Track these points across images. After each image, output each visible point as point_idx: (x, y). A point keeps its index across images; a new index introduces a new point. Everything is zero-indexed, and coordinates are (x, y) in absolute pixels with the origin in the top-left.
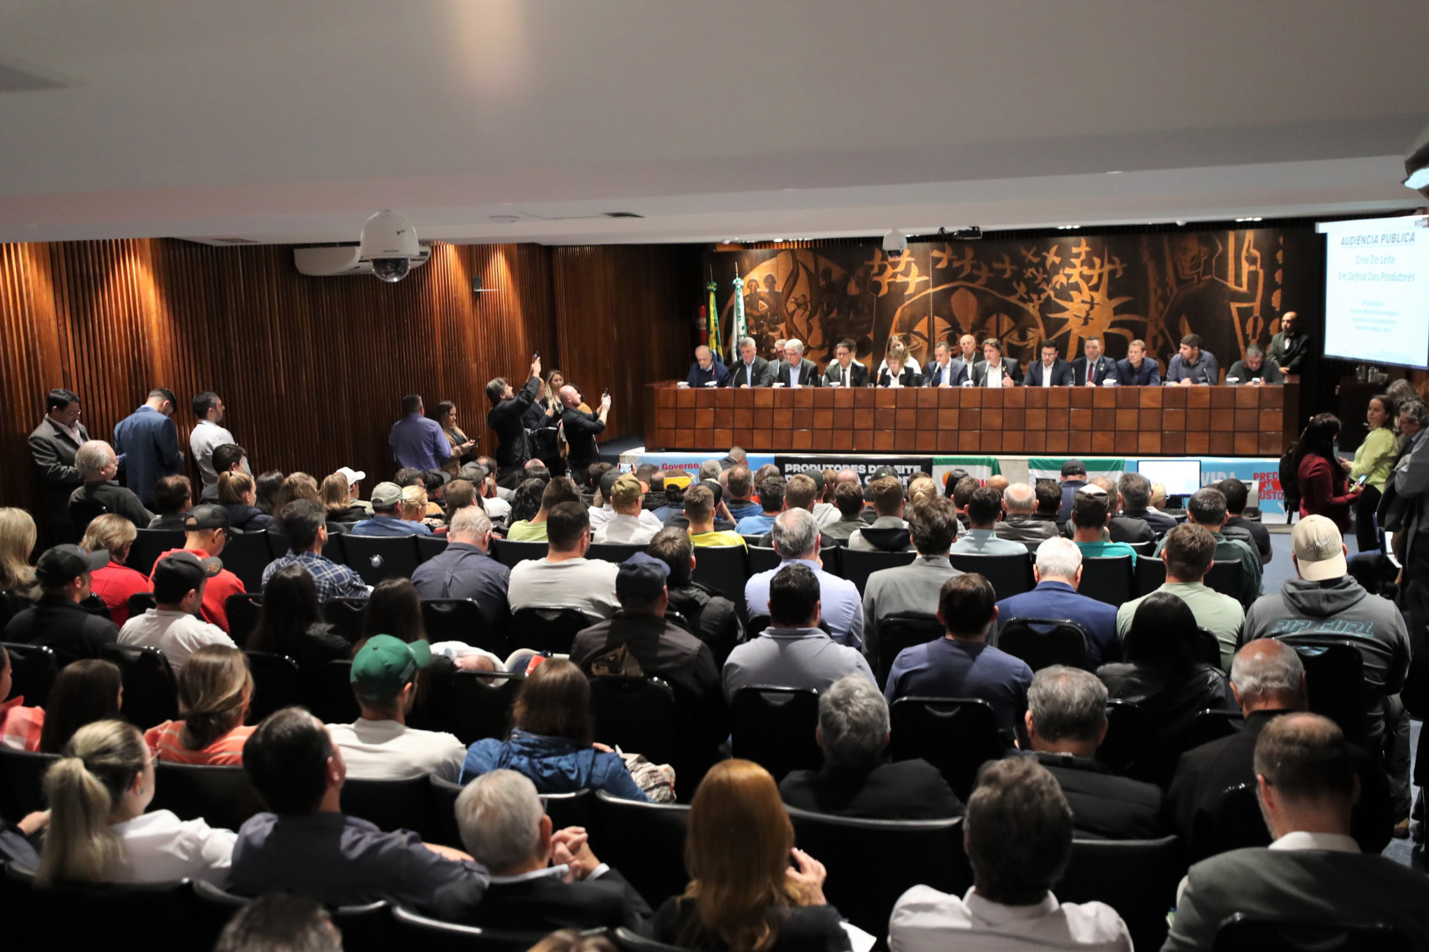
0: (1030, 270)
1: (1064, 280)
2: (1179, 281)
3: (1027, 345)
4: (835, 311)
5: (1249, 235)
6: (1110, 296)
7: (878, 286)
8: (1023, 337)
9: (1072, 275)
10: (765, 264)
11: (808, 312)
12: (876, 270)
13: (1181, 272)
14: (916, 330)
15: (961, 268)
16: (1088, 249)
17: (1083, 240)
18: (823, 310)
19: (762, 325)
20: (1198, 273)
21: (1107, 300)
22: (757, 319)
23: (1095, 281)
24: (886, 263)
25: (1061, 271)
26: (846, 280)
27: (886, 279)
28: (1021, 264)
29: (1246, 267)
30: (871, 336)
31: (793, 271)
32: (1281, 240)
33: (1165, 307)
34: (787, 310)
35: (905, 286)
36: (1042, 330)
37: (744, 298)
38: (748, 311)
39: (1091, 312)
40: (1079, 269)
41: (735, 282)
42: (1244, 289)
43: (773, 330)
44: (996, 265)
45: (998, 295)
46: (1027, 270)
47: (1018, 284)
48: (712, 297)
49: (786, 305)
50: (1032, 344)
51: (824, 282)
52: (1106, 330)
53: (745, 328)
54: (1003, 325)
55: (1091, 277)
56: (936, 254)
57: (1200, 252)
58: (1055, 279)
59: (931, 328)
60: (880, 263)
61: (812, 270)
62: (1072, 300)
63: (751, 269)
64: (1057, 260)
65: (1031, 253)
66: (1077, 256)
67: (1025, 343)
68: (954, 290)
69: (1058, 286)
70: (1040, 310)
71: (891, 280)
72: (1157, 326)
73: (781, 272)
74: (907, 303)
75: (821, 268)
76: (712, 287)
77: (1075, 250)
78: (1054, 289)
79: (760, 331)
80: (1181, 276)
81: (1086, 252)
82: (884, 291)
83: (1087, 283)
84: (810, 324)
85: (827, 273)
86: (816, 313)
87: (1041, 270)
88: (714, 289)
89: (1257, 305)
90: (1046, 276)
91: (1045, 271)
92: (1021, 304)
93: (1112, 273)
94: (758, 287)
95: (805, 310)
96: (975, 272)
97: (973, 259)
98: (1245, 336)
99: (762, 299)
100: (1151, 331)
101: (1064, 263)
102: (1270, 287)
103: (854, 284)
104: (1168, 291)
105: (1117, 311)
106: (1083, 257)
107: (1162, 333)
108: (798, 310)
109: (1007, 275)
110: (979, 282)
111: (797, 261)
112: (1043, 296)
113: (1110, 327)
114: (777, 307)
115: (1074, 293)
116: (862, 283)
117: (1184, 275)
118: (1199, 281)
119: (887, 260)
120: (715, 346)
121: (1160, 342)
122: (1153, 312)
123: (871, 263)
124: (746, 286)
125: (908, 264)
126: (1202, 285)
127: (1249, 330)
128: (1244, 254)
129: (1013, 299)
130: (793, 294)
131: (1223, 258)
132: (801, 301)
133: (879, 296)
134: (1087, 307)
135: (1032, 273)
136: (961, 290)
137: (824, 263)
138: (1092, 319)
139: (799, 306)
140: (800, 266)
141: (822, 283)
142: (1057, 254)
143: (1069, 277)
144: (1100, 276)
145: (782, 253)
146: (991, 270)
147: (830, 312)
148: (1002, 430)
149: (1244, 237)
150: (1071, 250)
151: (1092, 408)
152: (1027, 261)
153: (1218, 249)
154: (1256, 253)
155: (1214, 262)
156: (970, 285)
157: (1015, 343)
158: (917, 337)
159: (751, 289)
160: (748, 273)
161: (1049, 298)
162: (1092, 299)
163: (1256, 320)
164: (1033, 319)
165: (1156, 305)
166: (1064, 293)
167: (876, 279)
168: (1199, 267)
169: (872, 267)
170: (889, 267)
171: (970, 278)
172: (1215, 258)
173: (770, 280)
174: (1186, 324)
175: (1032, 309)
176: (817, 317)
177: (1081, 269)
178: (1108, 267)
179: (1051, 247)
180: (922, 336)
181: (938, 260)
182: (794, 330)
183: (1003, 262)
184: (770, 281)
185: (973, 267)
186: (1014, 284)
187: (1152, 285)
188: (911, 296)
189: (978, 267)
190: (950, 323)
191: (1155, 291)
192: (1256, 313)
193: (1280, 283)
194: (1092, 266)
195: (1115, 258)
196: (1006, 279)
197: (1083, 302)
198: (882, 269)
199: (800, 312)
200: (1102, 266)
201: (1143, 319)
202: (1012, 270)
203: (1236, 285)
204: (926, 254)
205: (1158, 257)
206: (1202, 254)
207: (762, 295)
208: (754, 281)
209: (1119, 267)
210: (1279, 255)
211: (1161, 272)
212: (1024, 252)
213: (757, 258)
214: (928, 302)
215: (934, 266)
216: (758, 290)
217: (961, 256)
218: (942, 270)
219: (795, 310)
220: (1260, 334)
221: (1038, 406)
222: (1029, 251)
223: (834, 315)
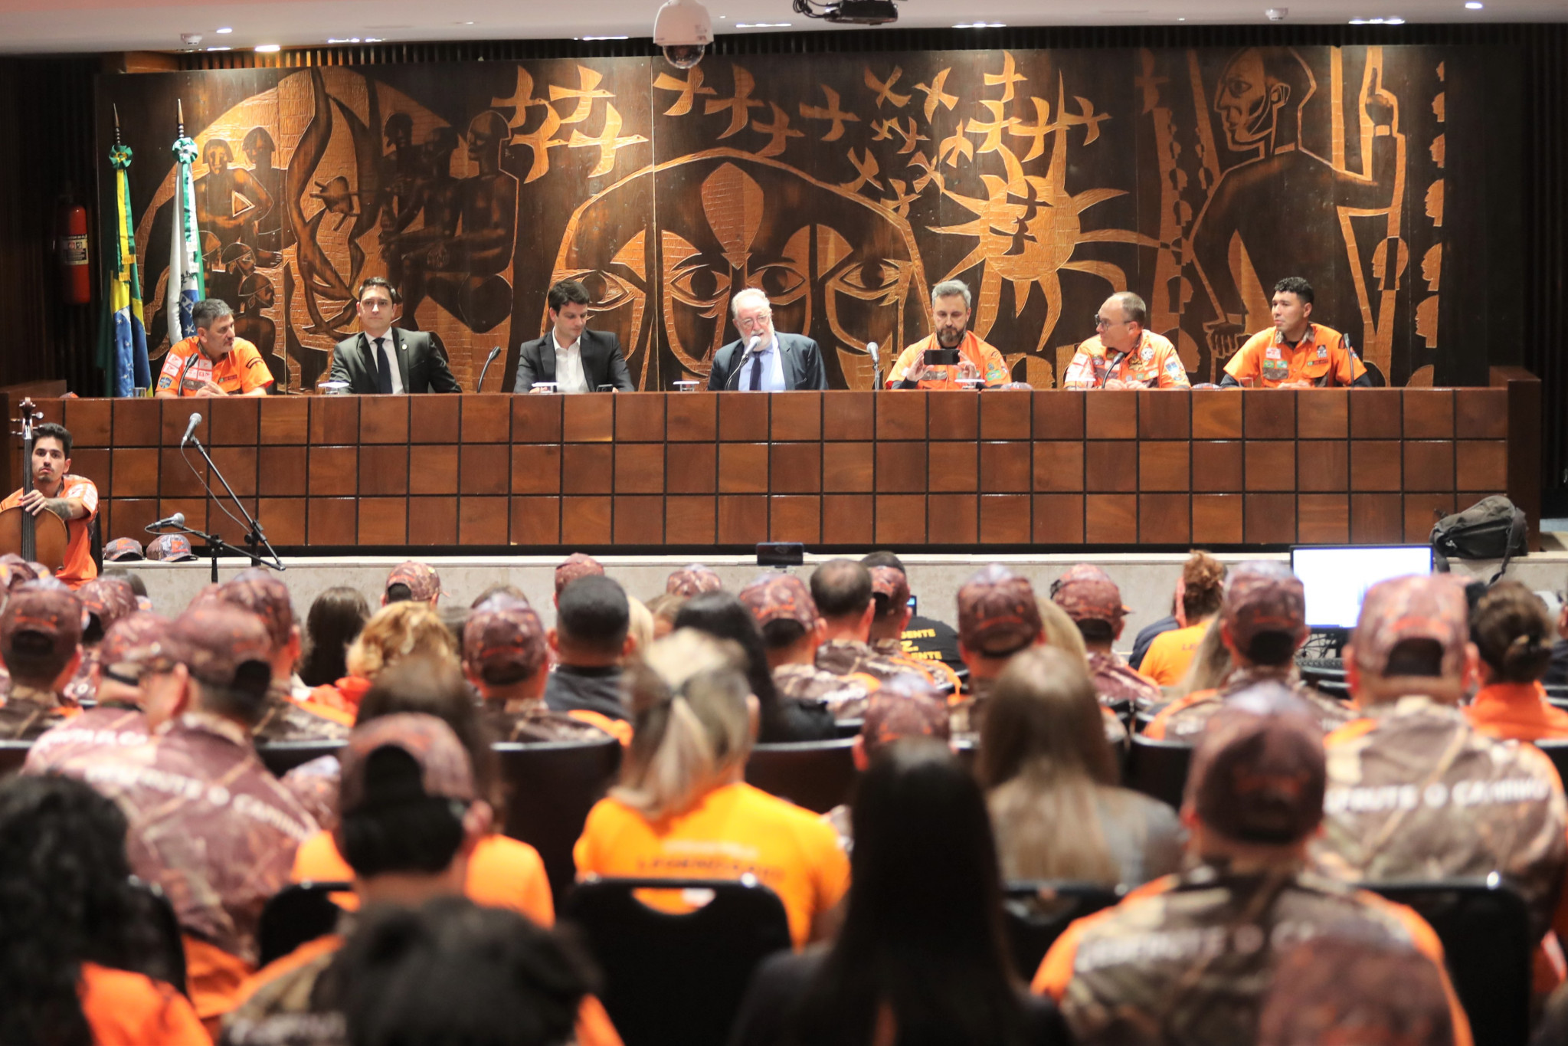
0: (887, 124)
1: (966, 147)
2: (1226, 158)
3: (882, 299)
4: (421, 216)
5: (1374, 57)
6: (1073, 187)
7: (526, 156)
8: (873, 281)
9: (984, 136)
10: (246, 103)
11: (354, 220)
12: (519, 119)
13: (1229, 135)
14: (619, 260)
15: (726, 116)
16: (1019, 77)
17: (1009, 57)
18: (389, 212)
19: (238, 251)
20: (1267, 139)
21: (1066, 195)
22: (223, 234)
23: (1037, 150)
24: (543, 102)
25: (959, 128)
26: (446, 143)
27: (542, 141)
28: (867, 109)
29: (1369, 130)
30: (507, 276)
31: (316, 121)
32: (1440, 71)
33: (1195, 216)
34: (301, 215)
35: (590, 157)
36: (916, 265)
37: (195, 183)
38: (206, 217)
39: (1028, 223)
40: (1000, 124)
41: (177, 145)
42: (1367, 177)
43: (265, 263)
44: (807, 112)
45: (813, 181)
46: (881, 125)
47: (861, 159)
48: (122, 180)
49: (298, 202)
50: (894, 295)
51: (393, 148)
52: (1063, 265)
53: (200, 258)
54: (825, 251)
55: (1029, 142)
56: (664, 82)
57: (1268, 91)
58: (946, 145)
59: (654, 256)
60: (530, 103)
61: (365, 120)
62: (985, 197)
63: (215, 115)
64: (950, 102)
65: (889, 84)
66: (997, 92)
67: (879, 294)
68: (709, 166)
69: (952, 162)
70: (911, 217)
71: (556, 143)
72: (1178, 257)
73: (288, 124)
74: (596, 197)
75: (386, 114)
76: (123, 156)
77: (990, 80)
78: (943, 167)
79: (233, 264)
80: (1230, 146)
81: (1015, 83)
82: (540, 168)
83: (1020, 157)
84: (357, 247)
85: (401, 124)
86: (371, 224)
87: (913, 123)
88: (127, 164)
89: (1394, 213)
90: (923, 138)
91: (923, 126)
92: (867, 203)
93: (1076, 134)
94: (231, 159)
95: (347, 214)
96: (758, 127)
97: (751, 97)
98: (1371, 283)
99: (240, 189)
100: (1166, 268)
101: (963, 112)
102: (1421, 174)
103: (466, 153)
104: (1201, 174)
105: (1088, 220)
106: (1009, 95)
107: (1189, 271)
108: (328, 215)
109: (835, 134)
110: (767, 150)
111: (327, 96)
112: (919, 185)
113: (1071, 260)
114: (277, 205)
115: (989, 180)
116: (486, 151)
117: (1235, 142)
118: (1270, 156)
119: (547, 98)
120: (127, 303)
121: (1186, 294)
122: (1169, 229)
123: (508, 103)
124: (200, 155)
125: (598, 105)
126: (1276, 165)
127: (1379, 271)
128: (1364, 98)
129: (848, 191)
130: (314, 178)
131: (1319, 107)
132: (335, 192)
133: (527, 181)
134: (1021, 210)
135: (891, 130)
136: (726, 165)
137: (391, 102)
138: (1033, 239)
139: (330, 204)
140: (334, 108)
141: (389, 150)
142: (948, 89)
143: (977, 140)
144: (1049, 139)
145: (290, 78)
146: (796, 121)
147: (409, 219)
148: (874, 493)
149: (1363, 63)
150: (982, 78)
151: (1084, 440)
152: (879, 102)
153: (1310, 87)
154: (1390, 99)
155: (1299, 114)
156: (746, 156)
157: (854, 293)
158: (619, 280)
159: (212, 165)
160: (204, 127)
161: (931, 189)
162: (1032, 192)
163: (1393, 245)
164: (896, 238)
165: (1177, 208)
166: (967, 178)
167: (520, 139)
168: (1267, 124)
169: (510, 112)
170: (552, 113)
171: (748, 140)
172: (1301, 105)
173: (259, 143)
174: (1243, 251)
175: (894, 214)
176: (376, 231)
177: (1005, 124)
178: (1066, 121)
179: (935, 74)
180: (632, 277)
181: (672, 97)
182: (318, 263)
183: (824, 105)
184: (261, 144)
185: (753, 113)
186: (851, 155)
187: (1166, 163)
188: (605, 181)
189: (768, 118)
190: (699, 248)
191: (1173, 175)
192: (1394, 231)
193: (1441, 165)
194: (1030, 117)
195: (1084, 103)
196: (831, 144)
197: (1012, 199)
198: (535, 118)
199: (332, 218)
200: (1052, 118)
201: (1147, 242)
202: (845, 122)
203: (1349, 167)
204: (641, 84)
205: (1178, 99)
206: (1275, 97)
207: (240, 178)
208: (220, 143)
209: (1090, 119)
210: (1439, 105)
211: (1187, 137)
212: (872, 82)
213: (228, 88)
214: (646, 197)
215: (659, 111)
216: (230, 166)
217: (725, 89)
218: (680, 118)
219: (321, 214)
220: (1403, 278)
221: (958, 434)
222: (883, 80)
223: (417, 225)
